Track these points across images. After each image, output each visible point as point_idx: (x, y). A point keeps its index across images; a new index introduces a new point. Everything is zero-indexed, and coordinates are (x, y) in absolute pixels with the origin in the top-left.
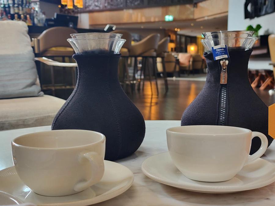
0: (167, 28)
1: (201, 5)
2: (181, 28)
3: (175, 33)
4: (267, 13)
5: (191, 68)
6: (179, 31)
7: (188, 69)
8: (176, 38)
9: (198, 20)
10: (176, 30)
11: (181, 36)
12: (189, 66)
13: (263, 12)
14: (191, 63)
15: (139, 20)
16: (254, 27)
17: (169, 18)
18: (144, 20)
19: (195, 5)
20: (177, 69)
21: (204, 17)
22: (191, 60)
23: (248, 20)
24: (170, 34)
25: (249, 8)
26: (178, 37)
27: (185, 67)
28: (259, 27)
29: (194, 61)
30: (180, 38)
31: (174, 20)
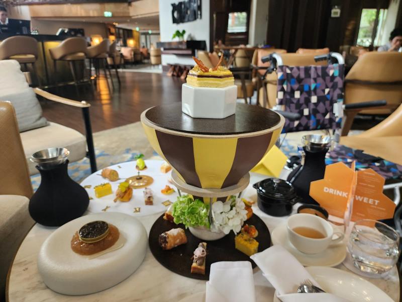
0: (106, 23)
1: (134, 4)
2: (119, 23)
3: (114, 26)
4: (189, 21)
5: (133, 60)
6: (117, 25)
7: (130, 61)
8: (115, 30)
9: (133, 18)
10: (114, 24)
11: (119, 29)
12: (132, 59)
13: (186, 20)
14: (133, 56)
15: (79, 15)
16: (181, 32)
17: (108, 14)
18: (84, 14)
19: (130, 4)
20: (123, 62)
21: (137, 15)
22: (133, 53)
23: (175, 25)
24: (110, 27)
25: (176, 15)
26: (117, 30)
27: (128, 60)
28: (184, 32)
29: (135, 54)
30: (119, 31)
31: (113, 17)
